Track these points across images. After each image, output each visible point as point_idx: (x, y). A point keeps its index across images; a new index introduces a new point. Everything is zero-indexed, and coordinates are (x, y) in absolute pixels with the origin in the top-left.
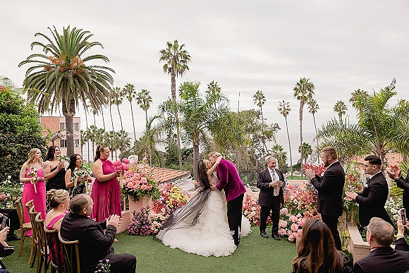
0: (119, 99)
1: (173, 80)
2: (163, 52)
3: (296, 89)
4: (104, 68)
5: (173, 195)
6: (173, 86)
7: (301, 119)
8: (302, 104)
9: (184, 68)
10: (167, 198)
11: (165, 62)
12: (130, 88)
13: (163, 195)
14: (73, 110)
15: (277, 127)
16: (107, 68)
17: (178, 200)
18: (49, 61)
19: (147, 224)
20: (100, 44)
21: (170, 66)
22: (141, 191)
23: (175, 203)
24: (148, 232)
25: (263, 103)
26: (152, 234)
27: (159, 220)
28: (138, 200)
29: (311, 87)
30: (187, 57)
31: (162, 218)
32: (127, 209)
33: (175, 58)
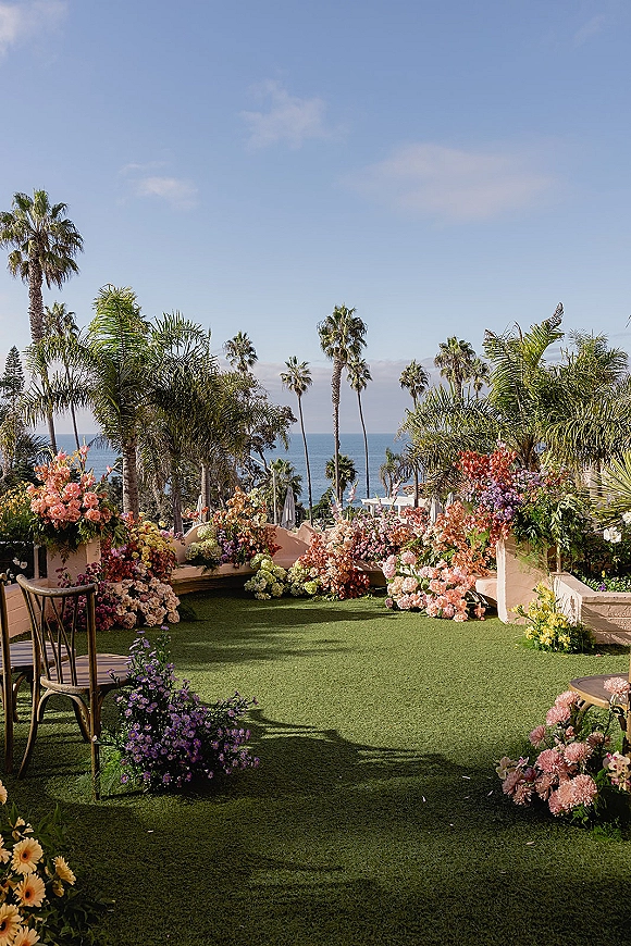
1: (36, 295)
2: (6, 219)
3: (324, 332)
5: (148, 539)
6: (37, 308)
7: (337, 401)
8: (339, 366)
9: (65, 264)
11: (15, 246)
15: (288, 415)
17: (160, 549)
19: (106, 601)
21: (25, 258)
22: (87, 525)
23: (155, 557)
24: (109, 622)
25: (250, 362)
26: (120, 625)
27: (133, 592)
28: (74, 547)
29: (357, 328)
30: (71, 238)
31: (141, 587)
32: (43, 574)
33: (40, 238)
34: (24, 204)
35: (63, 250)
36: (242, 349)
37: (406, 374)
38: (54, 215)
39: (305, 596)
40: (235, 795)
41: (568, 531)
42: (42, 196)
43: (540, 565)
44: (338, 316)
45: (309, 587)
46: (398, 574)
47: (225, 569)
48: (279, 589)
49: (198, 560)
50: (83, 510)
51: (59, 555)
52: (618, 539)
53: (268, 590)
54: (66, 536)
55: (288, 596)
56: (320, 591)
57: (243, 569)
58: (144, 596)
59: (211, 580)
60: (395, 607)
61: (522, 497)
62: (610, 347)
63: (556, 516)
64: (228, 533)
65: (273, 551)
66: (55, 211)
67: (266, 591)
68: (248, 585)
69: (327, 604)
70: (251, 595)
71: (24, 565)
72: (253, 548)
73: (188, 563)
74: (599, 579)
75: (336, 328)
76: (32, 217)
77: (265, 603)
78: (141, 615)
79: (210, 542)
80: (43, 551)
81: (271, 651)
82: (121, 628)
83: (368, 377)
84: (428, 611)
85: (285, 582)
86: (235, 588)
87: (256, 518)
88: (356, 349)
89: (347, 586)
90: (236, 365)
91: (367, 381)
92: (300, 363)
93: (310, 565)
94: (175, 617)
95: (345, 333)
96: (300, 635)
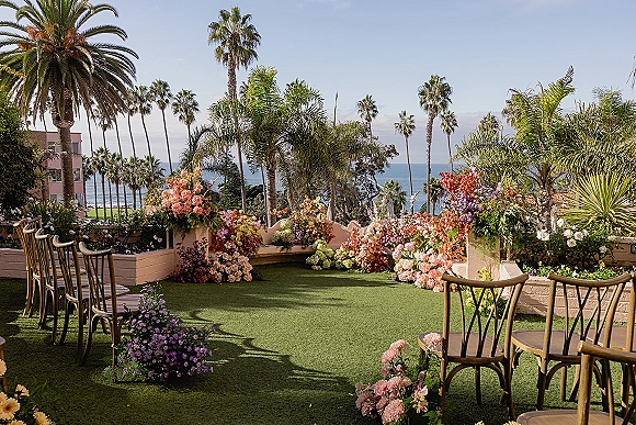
0: (144, 105)
1: (232, 74)
2: (215, 26)
3: (422, 93)
4: (118, 48)
5: (242, 228)
6: (233, 82)
7: (430, 141)
8: (432, 117)
9: (249, 54)
10: (231, 231)
11: (219, 44)
12: (161, 88)
13: (226, 227)
14: (69, 118)
15: (392, 151)
16: (124, 49)
17: (249, 234)
18: (26, 35)
19: (204, 264)
20: (112, 9)
21: (226, 50)
22: (193, 215)
23: (245, 239)
24: (205, 278)
25: (374, 116)
26: (212, 280)
27: (221, 260)
28: (188, 231)
29: (445, 90)
30: (253, 36)
31: (227, 257)
32: (171, 246)
33: (235, 37)
34: (225, 16)
35: (249, 44)
36: (369, 107)
37: (483, 122)
38: (243, 23)
39: (344, 269)
40: (196, 390)
41: (513, 231)
42: (236, 12)
43: (493, 255)
44: (432, 83)
45: (346, 263)
46: (403, 257)
47: (296, 249)
48: (328, 263)
49: (279, 242)
50: (193, 207)
51: (179, 235)
52: (547, 238)
53: (320, 263)
54: (181, 223)
55: (333, 268)
56: (355, 266)
57: (308, 250)
58: (229, 263)
59: (286, 256)
60: (397, 279)
61: (480, 206)
62: (624, 99)
63: (503, 220)
64: (300, 225)
65: (329, 239)
66: (244, 20)
67: (318, 265)
68: (308, 260)
69: (357, 275)
70: (309, 266)
71: (160, 240)
72: (315, 236)
73: (273, 244)
74: (537, 267)
75: (430, 90)
76: (230, 24)
77: (318, 272)
78: (225, 275)
79: (287, 231)
80: (171, 231)
81: (292, 303)
82: (213, 282)
83: (456, 125)
84: (416, 283)
85: (332, 259)
86: (300, 262)
87: (318, 216)
88: (444, 105)
89: (373, 264)
90: (364, 117)
91: (455, 127)
92: (408, 115)
93: (350, 248)
94: (249, 277)
95: (437, 94)
96: (320, 294)
